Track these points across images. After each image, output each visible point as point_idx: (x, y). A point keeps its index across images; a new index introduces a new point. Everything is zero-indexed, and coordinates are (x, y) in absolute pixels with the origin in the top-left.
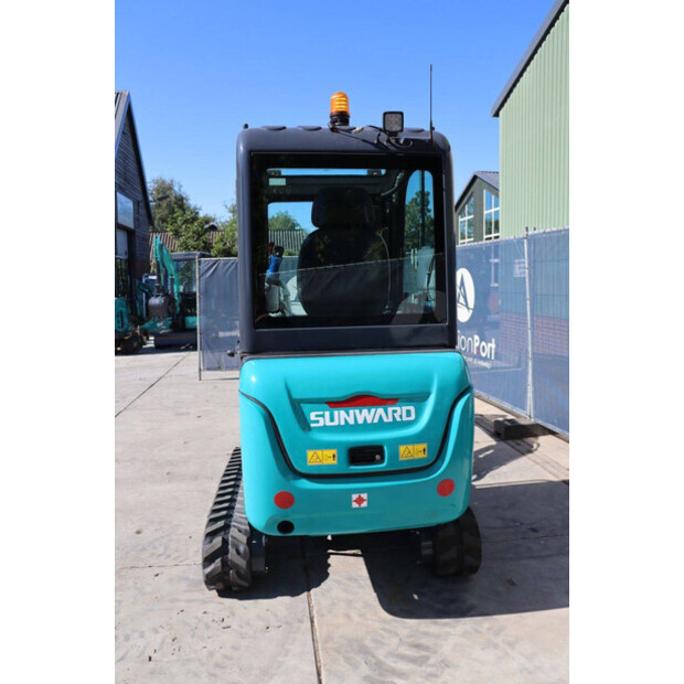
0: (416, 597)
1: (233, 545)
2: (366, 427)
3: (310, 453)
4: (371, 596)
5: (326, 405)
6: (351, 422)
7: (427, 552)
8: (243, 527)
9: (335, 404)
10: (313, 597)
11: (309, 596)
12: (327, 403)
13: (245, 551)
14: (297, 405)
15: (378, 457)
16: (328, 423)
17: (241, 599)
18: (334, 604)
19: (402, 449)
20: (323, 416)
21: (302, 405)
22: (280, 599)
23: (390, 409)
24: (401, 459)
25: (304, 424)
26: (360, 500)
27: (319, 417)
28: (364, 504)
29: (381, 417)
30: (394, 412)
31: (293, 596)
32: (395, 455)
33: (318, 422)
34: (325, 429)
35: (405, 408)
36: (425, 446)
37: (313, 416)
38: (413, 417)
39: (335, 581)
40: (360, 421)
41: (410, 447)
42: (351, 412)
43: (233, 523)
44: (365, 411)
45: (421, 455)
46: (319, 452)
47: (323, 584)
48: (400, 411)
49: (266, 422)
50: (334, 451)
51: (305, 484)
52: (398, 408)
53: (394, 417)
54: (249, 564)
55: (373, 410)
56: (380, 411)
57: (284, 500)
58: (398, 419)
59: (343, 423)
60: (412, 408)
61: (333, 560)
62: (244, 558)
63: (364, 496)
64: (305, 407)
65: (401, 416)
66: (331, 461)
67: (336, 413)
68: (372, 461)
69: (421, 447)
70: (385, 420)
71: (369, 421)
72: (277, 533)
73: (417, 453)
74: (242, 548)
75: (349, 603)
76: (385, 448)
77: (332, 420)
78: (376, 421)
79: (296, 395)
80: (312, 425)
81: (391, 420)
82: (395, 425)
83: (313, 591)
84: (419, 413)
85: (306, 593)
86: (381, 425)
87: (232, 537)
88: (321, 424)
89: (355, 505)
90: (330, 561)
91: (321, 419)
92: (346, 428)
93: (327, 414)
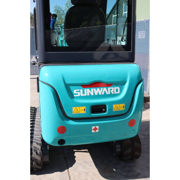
0: (114, 170)
1: (35, 151)
2: (99, 96)
3: (74, 109)
4: (95, 170)
5: (81, 87)
6: (92, 94)
7: (119, 150)
8: (39, 142)
9: (85, 86)
10: (70, 172)
11: (68, 171)
12: (82, 86)
13: (40, 153)
14: (68, 87)
15: (104, 110)
16: (82, 95)
17: (37, 175)
18: (80, 174)
19: (114, 106)
20: (80, 91)
21: (70, 86)
22: (55, 173)
23: (109, 88)
24: (113, 111)
25: (71, 95)
26: (95, 129)
27: (78, 92)
28: (97, 131)
29: (105, 92)
30: (111, 89)
31: (61, 171)
32: (111, 109)
33: (77, 94)
34: (80, 97)
35: (115, 88)
36: (124, 105)
37: (75, 92)
38: (119, 92)
39: (79, 163)
40: (96, 94)
41: (118, 105)
42: (92, 90)
43: (34, 141)
44: (98, 89)
45: (122, 109)
46: (78, 108)
47: (73, 165)
48: (113, 89)
49: (54, 94)
50: (85, 108)
51: (71, 122)
52: (112, 88)
53: (111, 92)
54: (42, 158)
55: (102, 89)
56: (105, 89)
57: (62, 130)
58: (113, 93)
59: (88, 95)
60: (118, 88)
61: (76, 154)
62: (40, 156)
63: (97, 127)
64: (72, 88)
65: (114, 92)
66: (83, 112)
67: (85, 90)
68: (101, 111)
69: (122, 105)
70: (107, 93)
71: (100, 94)
72: (57, 145)
73: (120, 108)
74: (38, 152)
75: (87, 174)
76: (107, 106)
77: (84, 93)
78: (103, 94)
79: (68, 82)
80: (75, 96)
81: (109, 93)
82: (111, 95)
83: (70, 169)
84: (121, 90)
85: (67, 170)
86: (105, 96)
87: (34, 147)
88: (79, 95)
89: (93, 131)
90: (75, 155)
91: (79, 93)
92: (90, 97)
93: (81, 90)
